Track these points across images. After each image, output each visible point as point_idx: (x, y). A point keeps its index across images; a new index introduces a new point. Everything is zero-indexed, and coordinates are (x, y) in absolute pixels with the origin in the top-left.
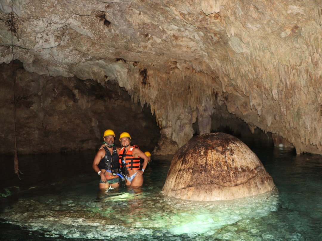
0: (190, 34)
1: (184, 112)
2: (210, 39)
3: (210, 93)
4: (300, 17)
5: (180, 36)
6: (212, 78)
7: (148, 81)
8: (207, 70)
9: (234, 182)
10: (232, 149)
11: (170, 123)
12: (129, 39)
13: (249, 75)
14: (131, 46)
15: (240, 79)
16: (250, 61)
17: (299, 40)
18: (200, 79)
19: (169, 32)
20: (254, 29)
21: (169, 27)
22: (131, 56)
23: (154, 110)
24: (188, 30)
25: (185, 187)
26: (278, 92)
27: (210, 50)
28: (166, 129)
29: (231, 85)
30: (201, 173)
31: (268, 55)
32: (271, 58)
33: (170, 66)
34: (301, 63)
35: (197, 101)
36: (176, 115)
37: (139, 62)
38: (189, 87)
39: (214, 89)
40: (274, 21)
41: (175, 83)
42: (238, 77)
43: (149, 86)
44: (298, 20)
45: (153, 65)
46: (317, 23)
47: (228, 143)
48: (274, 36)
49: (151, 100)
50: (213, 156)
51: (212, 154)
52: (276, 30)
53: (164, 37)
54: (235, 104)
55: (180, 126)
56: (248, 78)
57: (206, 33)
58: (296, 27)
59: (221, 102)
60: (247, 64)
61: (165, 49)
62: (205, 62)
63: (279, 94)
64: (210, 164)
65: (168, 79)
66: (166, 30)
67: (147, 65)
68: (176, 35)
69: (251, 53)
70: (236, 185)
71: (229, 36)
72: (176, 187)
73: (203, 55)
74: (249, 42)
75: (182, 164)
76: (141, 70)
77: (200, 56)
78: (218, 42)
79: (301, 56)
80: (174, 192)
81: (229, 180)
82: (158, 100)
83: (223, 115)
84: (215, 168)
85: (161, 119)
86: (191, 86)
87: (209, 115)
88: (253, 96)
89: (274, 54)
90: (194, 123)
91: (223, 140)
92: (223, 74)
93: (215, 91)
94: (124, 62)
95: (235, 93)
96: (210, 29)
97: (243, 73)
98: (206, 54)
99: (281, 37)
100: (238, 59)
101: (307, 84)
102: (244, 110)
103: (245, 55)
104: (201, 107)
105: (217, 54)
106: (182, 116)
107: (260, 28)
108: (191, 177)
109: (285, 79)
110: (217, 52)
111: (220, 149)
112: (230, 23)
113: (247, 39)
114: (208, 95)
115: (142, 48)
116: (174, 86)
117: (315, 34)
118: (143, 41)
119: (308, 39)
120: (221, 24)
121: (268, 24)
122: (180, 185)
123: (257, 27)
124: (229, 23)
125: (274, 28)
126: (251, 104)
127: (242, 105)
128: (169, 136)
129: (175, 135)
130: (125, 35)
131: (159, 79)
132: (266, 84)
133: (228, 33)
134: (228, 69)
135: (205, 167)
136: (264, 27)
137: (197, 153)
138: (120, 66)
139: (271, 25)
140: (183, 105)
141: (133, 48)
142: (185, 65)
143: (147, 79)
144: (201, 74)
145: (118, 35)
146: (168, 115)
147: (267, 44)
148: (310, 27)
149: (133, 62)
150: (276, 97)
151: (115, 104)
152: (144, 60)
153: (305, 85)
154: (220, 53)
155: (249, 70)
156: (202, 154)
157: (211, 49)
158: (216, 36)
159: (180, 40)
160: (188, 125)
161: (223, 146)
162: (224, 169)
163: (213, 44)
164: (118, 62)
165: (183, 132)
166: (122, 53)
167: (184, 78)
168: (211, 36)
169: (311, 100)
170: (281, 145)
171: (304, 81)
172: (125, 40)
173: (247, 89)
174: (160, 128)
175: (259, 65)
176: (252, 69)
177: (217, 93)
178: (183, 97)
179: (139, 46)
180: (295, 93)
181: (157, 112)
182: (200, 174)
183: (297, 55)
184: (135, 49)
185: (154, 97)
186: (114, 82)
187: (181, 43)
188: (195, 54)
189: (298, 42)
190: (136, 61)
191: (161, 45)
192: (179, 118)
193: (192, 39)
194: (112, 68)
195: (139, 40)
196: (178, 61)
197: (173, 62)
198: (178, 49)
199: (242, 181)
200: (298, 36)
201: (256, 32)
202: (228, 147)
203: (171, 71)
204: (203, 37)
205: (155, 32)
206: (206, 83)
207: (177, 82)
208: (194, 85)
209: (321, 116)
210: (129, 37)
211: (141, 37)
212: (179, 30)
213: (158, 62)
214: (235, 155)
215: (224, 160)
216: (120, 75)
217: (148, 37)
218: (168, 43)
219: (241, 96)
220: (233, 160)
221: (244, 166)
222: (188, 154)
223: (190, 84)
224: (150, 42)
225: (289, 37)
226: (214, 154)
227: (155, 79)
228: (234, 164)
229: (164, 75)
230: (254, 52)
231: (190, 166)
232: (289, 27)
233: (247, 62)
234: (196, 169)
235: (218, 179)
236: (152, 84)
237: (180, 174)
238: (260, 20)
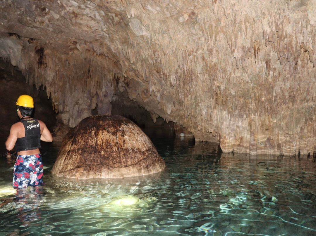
0: (90, 12)
1: (83, 97)
2: (111, 19)
3: (111, 78)
4: (196, 3)
5: (80, 13)
6: (113, 62)
7: (45, 61)
8: (108, 53)
9: (124, 164)
10: (124, 131)
11: (68, 107)
12: (23, 11)
13: (149, 59)
14: (25, 20)
15: (140, 63)
16: (150, 45)
17: (195, 26)
18: (101, 62)
19: (68, 9)
20: (153, 12)
21: (68, 2)
22: (26, 31)
23: (50, 93)
24: (88, 7)
25: (74, 168)
26: (176, 77)
27: (111, 32)
28: (62, 114)
29: (132, 69)
30: (91, 153)
31: (167, 40)
32: (170, 43)
33: (69, 46)
34: (197, 49)
35: (98, 85)
36: (74, 100)
37: (35, 39)
38: (89, 71)
39: (115, 74)
40: (172, 5)
41: (74, 65)
42: (138, 61)
43: (45, 66)
44: (195, 6)
45: (51, 44)
46: (211, 11)
47: (120, 124)
48: (173, 21)
49: (47, 82)
50: (104, 136)
51: (103, 134)
52: (174, 14)
53: (63, 13)
54: (136, 91)
55: (78, 112)
56: (148, 63)
57: (107, 13)
58: (193, 13)
59: (122, 88)
60: (147, 48)
61: (63, 27)
62: (106, 44)
63: (178, 80)
64: (100, 144)
65: (67, 60)
66: (65, 5)
67: (44, 43)
68: (76, 12)
69: (151, 37)
70: (126, 166)
71: (129, 17)
72: (64, 169)
73: (104, 36)
74: (149, 25)
75: (72, 145)
76: (37, 48)
77: (101, 37)
78: (119, 23)
79: (197, 43)
80: (62, 173)
81: (119, 161)
82: (54, 83)
83: (125, 103)
84: (105, 148)
85: (57, 103)
86: (91, 69)
87: (110, 101)
88: (153, 82)
89: (172, 38)
90: (93, 110)
91: (115, 121)
92: (124, 58)
93: (116, 76)
94: (18, 38)
95: (137, 79)
96: (110, 8)
97: (144, 58)
98: (108, 36)
99: (179, 22)
100: (138, 42)
101: (203, 71)
102: (145, 97)
103: (145, 38)
104: (102, 92)
105: (118, 36)
106: (81, 102)
107: (160, 11)
108: (80, 157)
109: (183, 65)
110: (118, 33)
111: (112, 129)
112: (131, 4)
113: (147, 22)
114: (109, 80)
115: (38, 23)
116: (73, 68)
117: (210, 22)
118: (40, 16)
119: (204, 26)
120: (122, 4)
121: (167, 8)
122: (69, 165)
123: (157, 10)
124: (129, 3)
125: (173, 13)
126: (151, 90)
127: (143, 92)
128: (65, 122)
129: (72, 121)
130: (19, 7)
131: (57, 60)
132: (165, 69)
133: (128, 14)
134: (128, 53)
135: (96, 147)
136: (163, 10)
137: (87, 133)
138: (13, 42)
139: (170, 9)
140: (82, 89)
141: (27, 21)
142: (85, 46)
143: (43, 59)
144: (102, 57)
145: (10, 5)
146: (65, 99)
147: (166, 28)
148: (206, 14)
149: (28, 39)
150: (174, 83)
151: (7, 85)
152: (40, 37)
153: (201, 72)
154: (121, 35)
155: (149, 54)
156: (93, 134)
157: (112, 30)
158: (117, 17)
159: (80, 18)
160: (86, 111)
161: (115, 127)
162: (114, 150)
163: (114, 25)
164: (11, 37)
165: (81, 118)
166: (16, 26)
167: (83, 60)
168: (112, 16)
169: (207, 88)
170: (182, 135)
171: (201, 68)
172: (19, 12)
173: (147, 74)
174: (57, 112)
175: (158, 50)
176: (152, 53)
177: (118, 78)
178: (82, 80)
179: (34, 21)
180: (192, 80)
181: (53, 96)
182: (90, 155)
183: (194, 42)
184: (30, 24)
185: (51, 78)
186: (6, 59)
187: (81, 22)
188: (95, 34)
189: (194, 28)
190: (32, 37)
191: (59, 21)
192: (77, 103)
193: (92, 19)
194: (4, 43)
195: (35, 14)
196: (78, 42)
197: (73, 42)
198: (78, 28)
199: (133, 162)
200: (194, 22)
201: (155, 14)
202: (120, 129)
203: (70, 51)
204: (103, 16)
205: (53, 7)
206: (107, 67)
207: (76, 64)
208: (94, 68)
209: (216, 104)
210: (23, 9)
211: (38, 10)
212: (79, 7)
213: (56, 41)
214: (127, 137)
215: (115, 141)
216: (13, 52)
217: (45, 11)
218: (67, 20)
219: (142, 82)
220: (124, 141)
221: (135, 148)
222: (78, 134)
223: (90, 67)
224: (47, 18)
225: (186, 23)
226: (105, 134)
227: (53, 59)
228: (125, 145)
229: (63, 55)
230: (153, 35)
231: (79, 146)
232: (187, 12)
233: (147, 46)
234: (86, 149)
235: (108, 160)
236: (49, 64)
237: (69, 155)
238: (160, 2)
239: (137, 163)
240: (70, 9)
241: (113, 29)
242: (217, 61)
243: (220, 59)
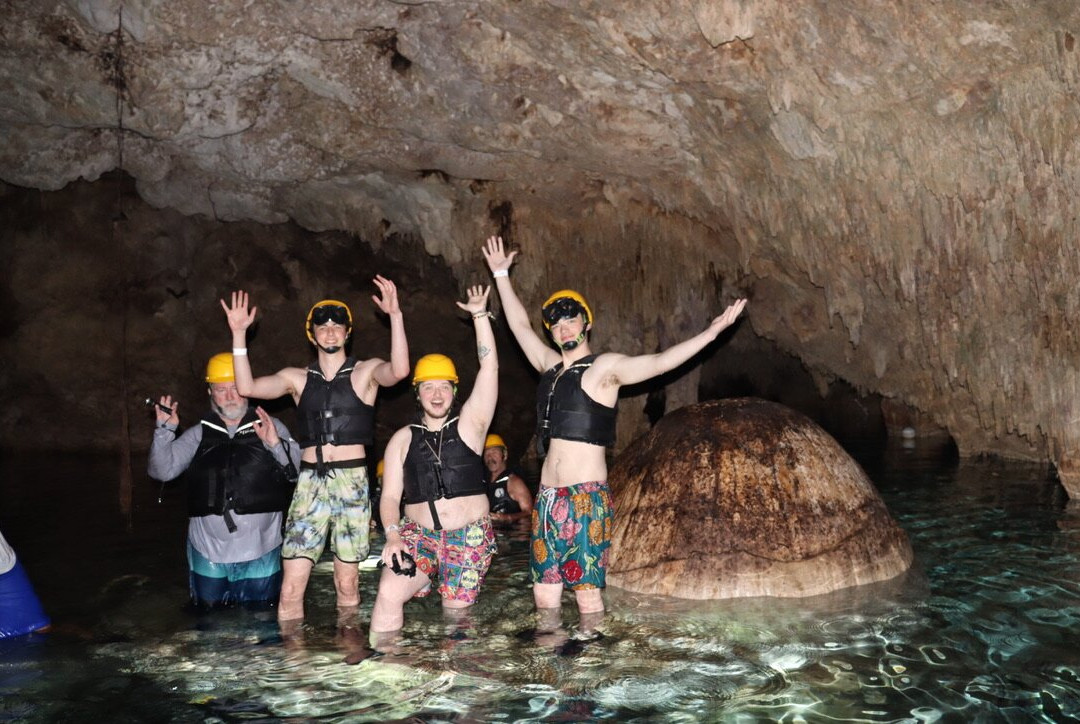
0: (650, 100)
1: (622, 332)
2: (712, 115)
3: (701, 276)
4: (1000, 54)
5: (619, 105)
6: (708, 231)
7: (514, 237)
8: (695, 208)
9: (801, 549)
10: (792, 449)
12: (464, 112)
13: (830, 223)
14: (469, 133)
15: (800, 236)
16: (833, 182)
17: (990, 124)
18: (670, 232)
19: (586, 95)
20: (852, 89)
21: (587, 78)
22: (467, 161)
24: (645, 87)
25: (654, 562)
26: (916, 275)
27: (708, 149)
29: (768, 252)
30: (702, 519)
31: (892, 166)
32: (900, 175)
33: (583, 194)
34: (992, 192)
35: (661, 298)
37: (487, 181)
38: (638, 258)
39: (712, 264)
40: (919, 66)
41: (597, 245)
42: (794, 230)
44: (993, 65)
45: (533, 191)
46: (1051, 74)
47: (780, 429)
48: (915, 112)
50: (737, 466)
51: (733, 463)
52: (922, 92)
53: (572, 109)
54: (775, 310)
56: (826, 234)
57: (702, 98)
58: (985, 86)
60: (823, 192)
61: (572, 144)
62: (690, 183)
63: (921, 281)
64: (729, 492)
65: (576, 233)
66: (578, 86)
67: (514, 190)
68: (609, 103)
69: (839, 160)
70: (808, 556)
71: (776, 110)
72: (625, 562)
73: (686, 161)
74: (834, 128)
75: (643, 492)
76: (494, 204)
77: (675, 165)
78: (737, 125)
79: (993, 173)
80: (620, 575)
81: (786, 540)
82: (542, 296)
84: (743, 504)
86: (643, 254)
88: (838, 288)
89: (912, 163)
91: (764, 420)
92: (746, 221)
93: (715, 270)
94: (442, 179)
95: (779, 277)
96: (715, 86)
97: (811, 219)
98: (698, 160)
99: (935, 114)
100: (795, 177)
101: (1007, 252)
102: (805, 327)
103: (819, 165)
104: (673, 317)
105: (731, 160)
106: (614, 345)
107: (874, 87)
108: (672, 531)
109: (942, 239)
110: (732, 154)
111: (757, 446)
112: (781, 70)
113: (829, 117)
114: (694, 281)
115: (503, 140)
116: (593, 254)
117: (1043, 107)
118: (509, 120)
119: (1021, 122)
120: (752, 72)
121: (897, 75)
122: (638, 554)
123: (863, 84)
124: (777, 70)
125: (917, 88)
126: (831, 311)
127: (798, 313)
130: (454, 101)
131: (548, 233)
132: (880, 251)
133: (773, 100)
134: (763, 206)
135: (715, 502)
136: (886, 84)
137: (688, 458)
138: (430, 192)
139: (907, 78)
140: (619, 311)
141: (475, 138)
142: (628, 190)
143: (510, 232)
144: (676, 218)
145: (432, 100)
147: (891, 134)
148: (1027, 85)
149: (470, 182)
150: (910, 289)
151: (408, 305)
152: (505, 175)
153: (1002, 257)
154: (742, 159)
155: (831, 210)
156: (705, 462)
157: (712, 146)
158: (733, 107)
159: (619, 118)
161: (766, 440)
162: (771, 509)
163: (720, 130)
164: (426, 179)
166: (441, 152)
167: (623, 230)
168: (717, 107)
169: (1016, 302)
170: (909, 433)
171: (1001, 245)
172: (453, 116)
173: (820, 267)
175: (861, 197)
176: (841, 205)
177: (720, 276)
178: (618, 286)
179: (493, 135)
180: (969, 280)
182: (700, 523)
183: (982, 169)
184: (482, 143)
185: (532, 285)
186: (409, 238)
187: (624, 127)
188: (661, 159)
189: (986, 130)
190: (481, 177)
191: (561, 130)
193: (655, 116)
194: (407, 197)
195: (497, 117)
196: (607, 181)
197: (591, 182)
198: (613, 144)
199: (825, 544)
200: (987, 113)
201: (858, 97)
202: (781, 443)
203: (585, 208)
204: (690, 109)
205: (547, 94)
206: (689, 247)
207: (602, 243)
208: (651, 250)
209: (1045, 350)
210: (465, 106)
211: (504, 106)
212: (619, 88)
213: (549, 183)
214: (803, 467)
215: (770, 482)
216: (429, 218)
217: (522, 107)
218: (582, 125)
219: (795, 286)
220: (797, 482)
221: (828, 500)
222: (659, 461)
223: (639, 248)
224: (528, 123)
225: (960, 115)
226: (739, 462)
227: (537, 232)
228: (801, 493)
229: (565, 220)
230: (848, 155)
231: (666, 497)
232: (963, 84)
233: (824, 187)
234: (686, 506)
235: (754, 539)
236: (527, 247)
237: (636, 522)
238: (875, 62)
239: (838, 547)
240: (592, 96)
241: (717, 143)
242: (1059, 223)
243: (1070, 217)
